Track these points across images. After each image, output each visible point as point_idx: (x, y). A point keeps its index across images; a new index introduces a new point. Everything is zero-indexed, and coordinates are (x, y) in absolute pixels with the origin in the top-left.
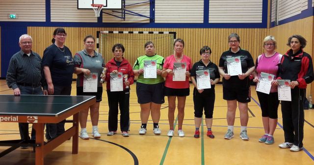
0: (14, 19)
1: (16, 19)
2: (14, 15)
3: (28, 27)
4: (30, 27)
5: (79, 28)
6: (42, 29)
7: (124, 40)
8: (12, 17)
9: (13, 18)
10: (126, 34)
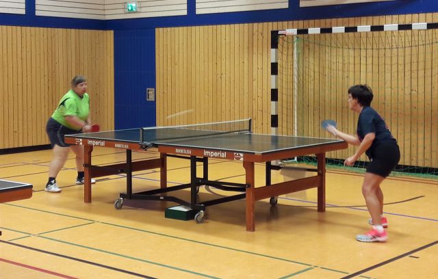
0: (134, 12)
1: (136, 12)
2: (134, 5)
3: (157, 29)
4: (161, 29)
5: (251, 24)
6: (181, 31)
7: (351, 52)
8: (130, 8)
9: (131, 12)
10: (336, 34)
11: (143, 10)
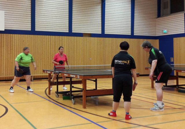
0: (166, 33)
3: (174, 38)
11: (169, 32)
